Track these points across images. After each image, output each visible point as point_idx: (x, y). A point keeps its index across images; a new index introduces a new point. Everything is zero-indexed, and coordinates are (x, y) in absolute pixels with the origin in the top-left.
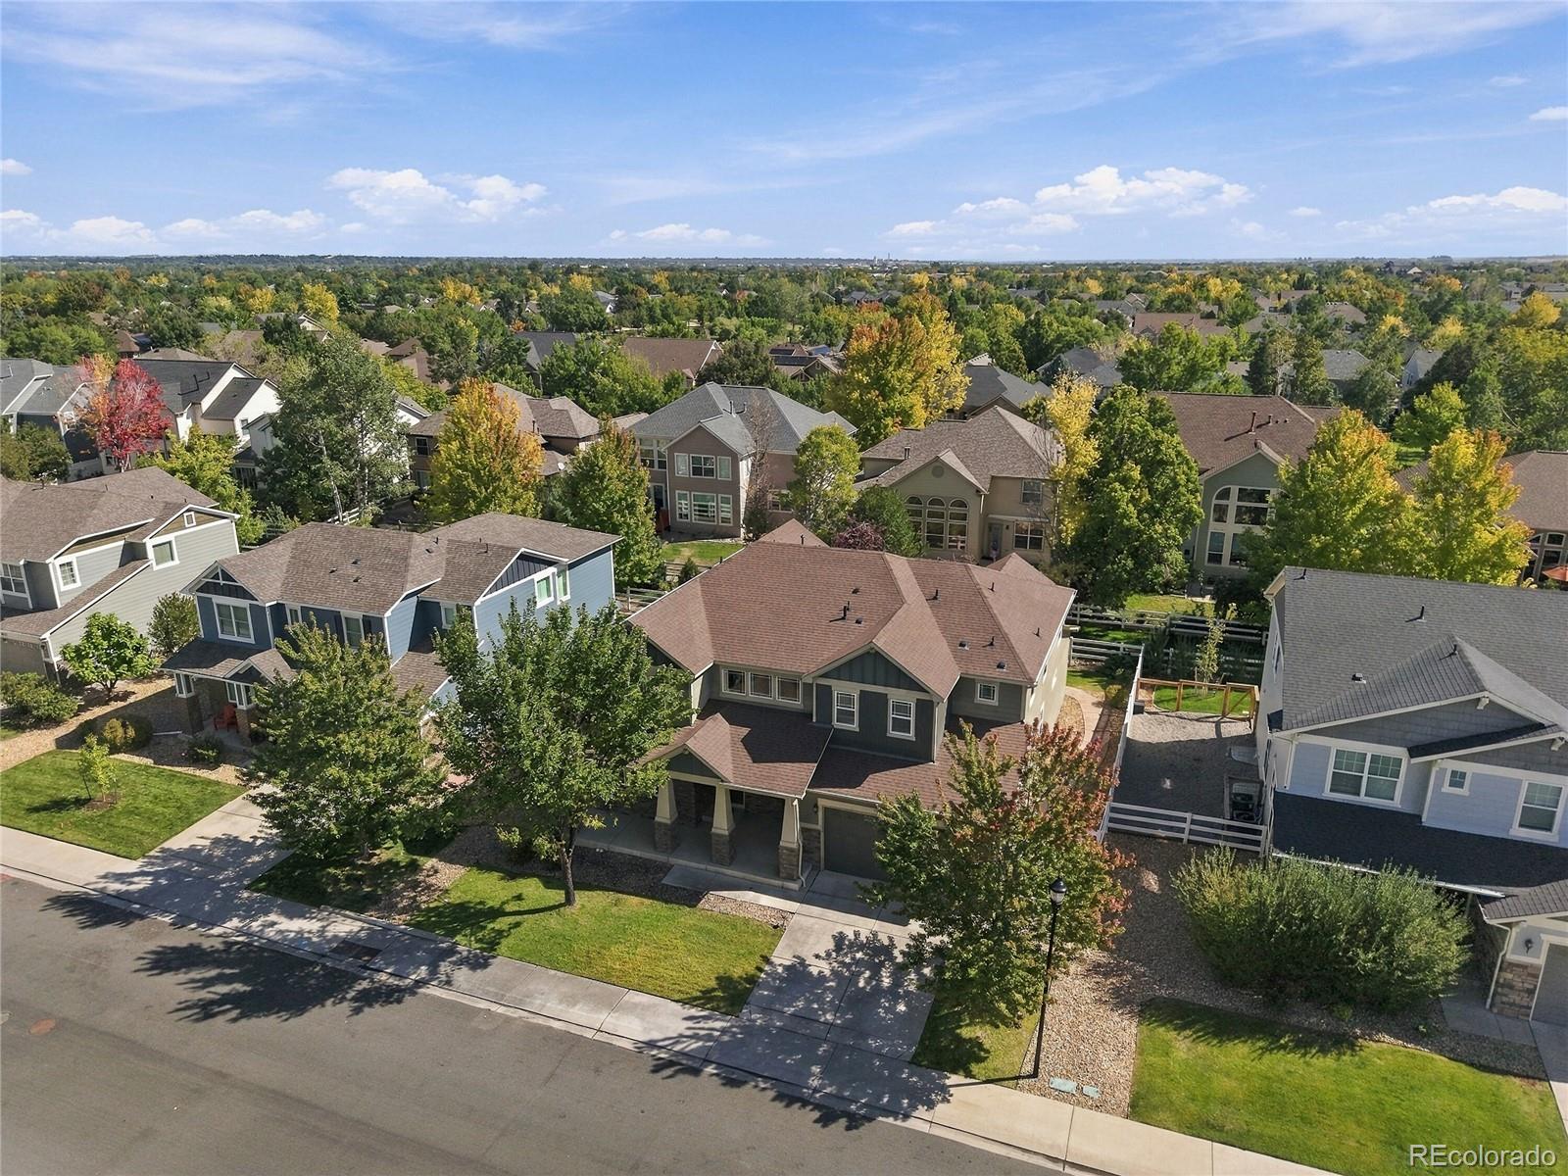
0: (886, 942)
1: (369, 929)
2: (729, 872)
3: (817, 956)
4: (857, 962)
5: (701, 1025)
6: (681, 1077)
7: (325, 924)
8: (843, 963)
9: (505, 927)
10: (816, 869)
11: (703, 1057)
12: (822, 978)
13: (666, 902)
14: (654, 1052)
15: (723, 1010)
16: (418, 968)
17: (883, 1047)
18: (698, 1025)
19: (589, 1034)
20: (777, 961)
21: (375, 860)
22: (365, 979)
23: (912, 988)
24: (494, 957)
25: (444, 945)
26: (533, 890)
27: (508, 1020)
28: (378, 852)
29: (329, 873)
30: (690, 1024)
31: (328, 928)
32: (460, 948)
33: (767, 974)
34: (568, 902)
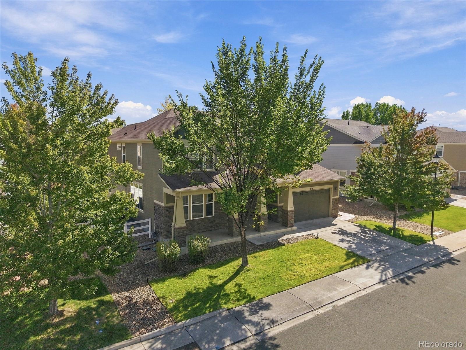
2: (269, 233)
11: (399, 273)
19: (364, 292)
34: (245, 263)
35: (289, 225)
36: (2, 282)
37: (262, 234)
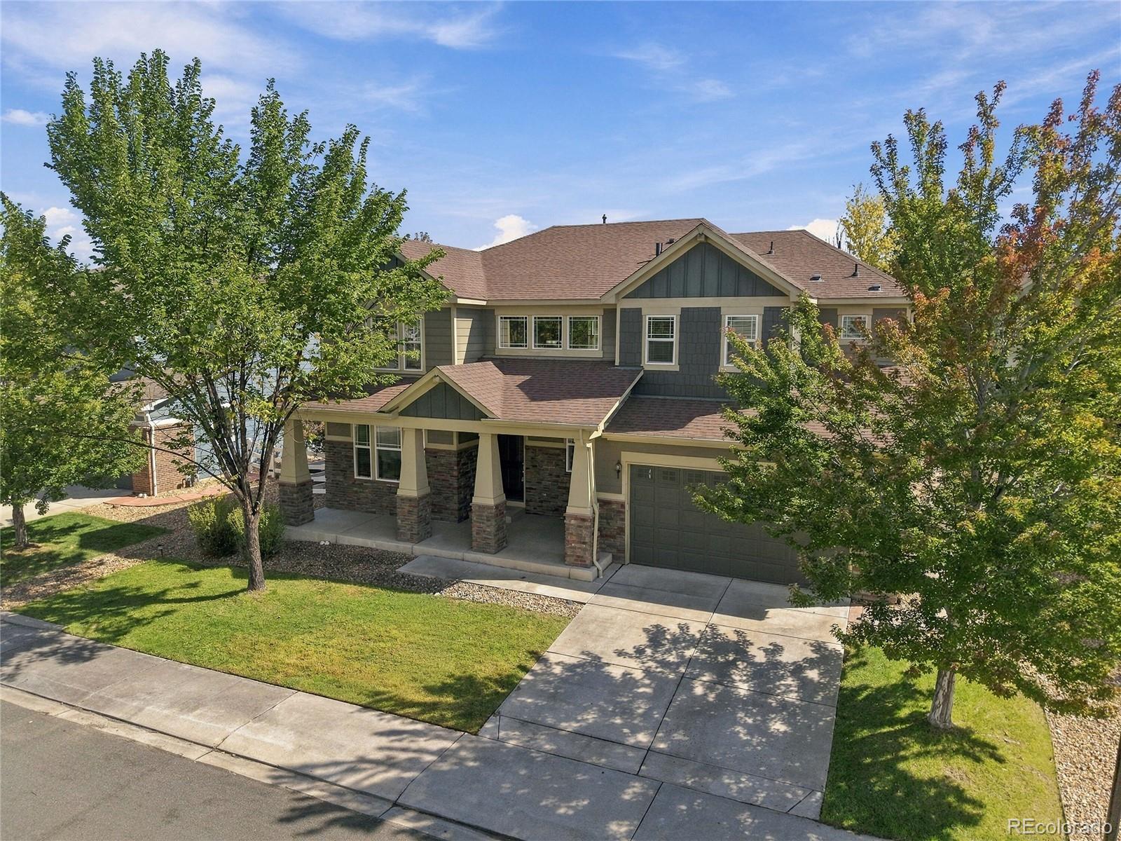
0: (733, 637)
2: (493, 560)
3: (620, 653)
4: (690, 662)
5: (404, 744)
6: (337, 831)
8: (664, 664)
9: (148, 617)
10: (618, 559)
11: (393, 797)
12: (628, 682)
14: (299, 787)
17: (754, 791)
18: (397, 744)
19: (195, 754)
20: (553, 658)
23: (792, 697)
24: (109, 649)
28: (40, 544)
30: (384, 741)
32: (64, 637)
33: (535, 675)
35: (568, 559)
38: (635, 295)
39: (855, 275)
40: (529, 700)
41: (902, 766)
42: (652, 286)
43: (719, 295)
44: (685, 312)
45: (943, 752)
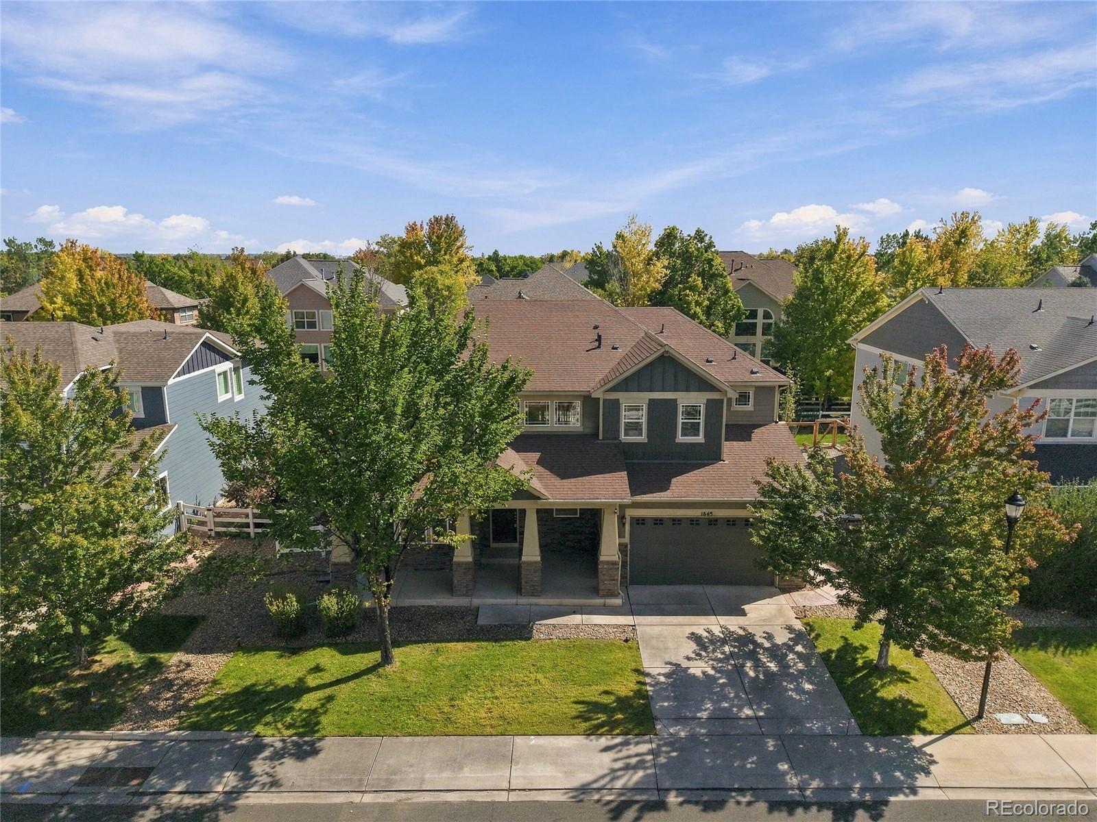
0: (742, 632)
1: (118, 748)
2: (542, 601)
3: (688, 658)
4: (731, 655)
5: (625, 753)
7: (51, 753)
8: (717, 659)
9: (315, 705)
11: (655, 787)
12: (709, 677)
13: (496, 641)
14: (596, 797)
15: (636, 731)
16: (221, 776)
18: (622, 755)
19: (502, 797)
20: (652, 672)
21: (96, 668)
22: (146, 807)
23: (801, 667)
24: (320, 739)
25: (244, 742)
26: (330, 660)
27: (385, 808)
28: (97, 658)
29: (34, 694)
30: (612, 755)
31: (58, 759)
32: (267, 740)
33: (651, 685)
34: (387, 659)
35: (601, 593)
36: (6, 608)
37: (523, 601)
38: (614, 389)
39: (734, 358)
40: (666, 704)
41: (879, 694)
42: (629, 384)
43: (676, 390)
44: (652, 402)
45: (890, 682)
